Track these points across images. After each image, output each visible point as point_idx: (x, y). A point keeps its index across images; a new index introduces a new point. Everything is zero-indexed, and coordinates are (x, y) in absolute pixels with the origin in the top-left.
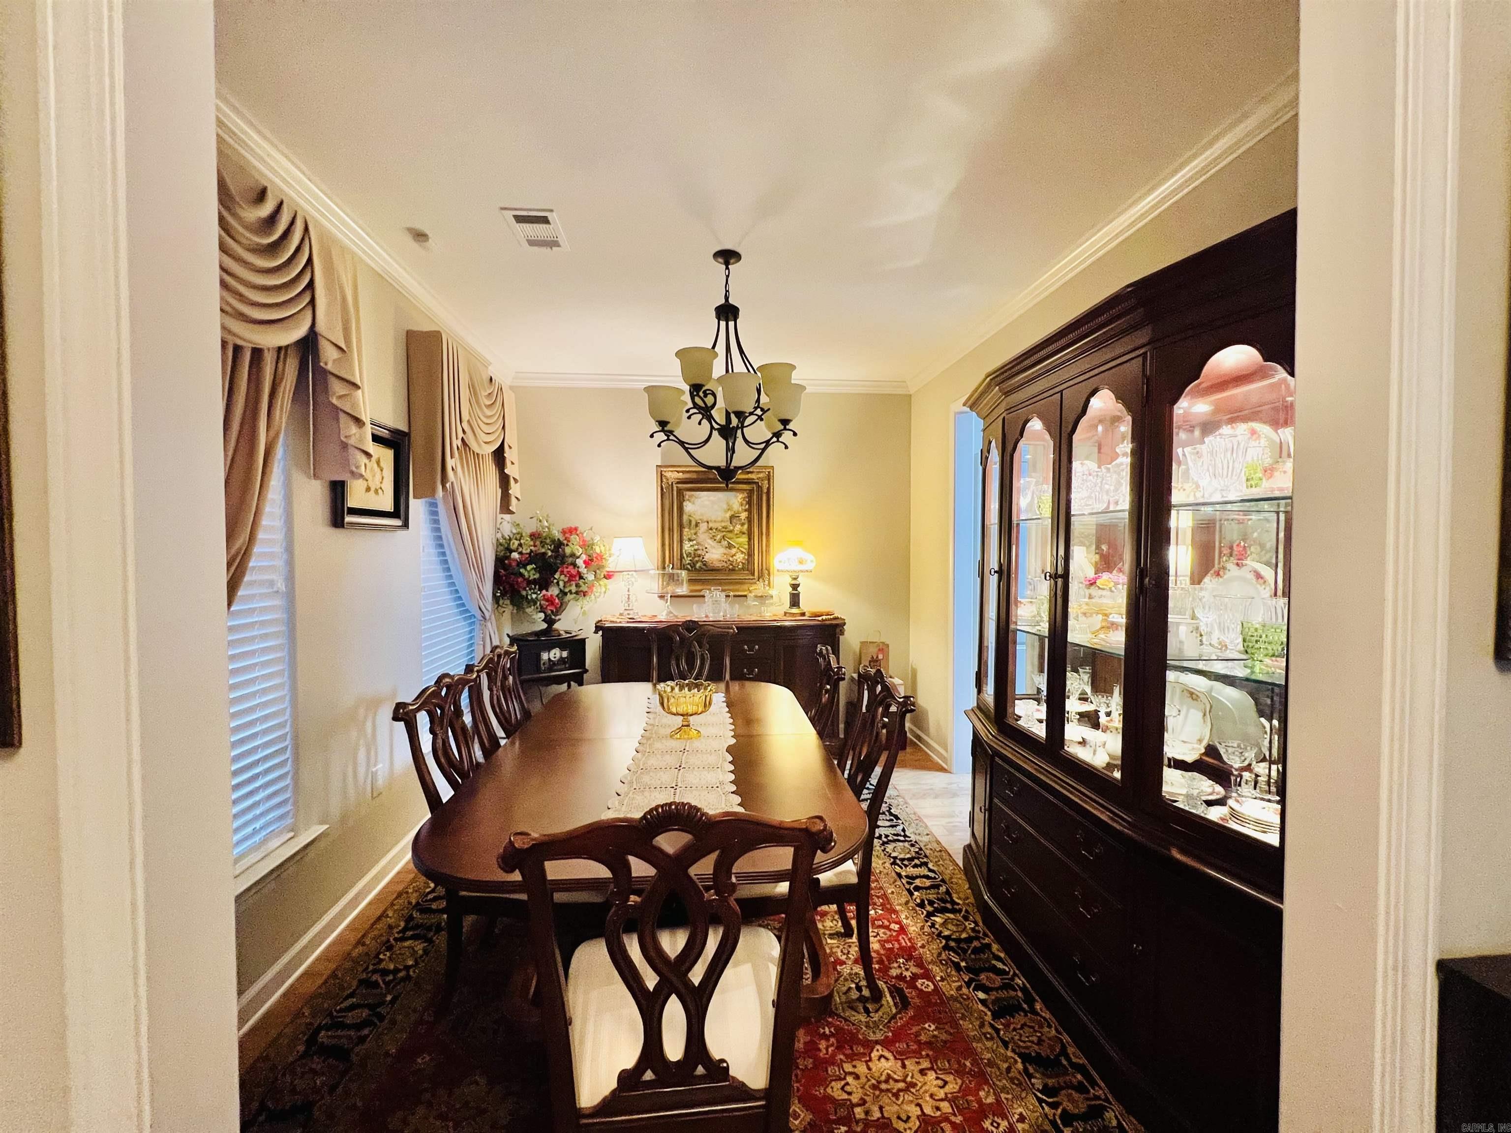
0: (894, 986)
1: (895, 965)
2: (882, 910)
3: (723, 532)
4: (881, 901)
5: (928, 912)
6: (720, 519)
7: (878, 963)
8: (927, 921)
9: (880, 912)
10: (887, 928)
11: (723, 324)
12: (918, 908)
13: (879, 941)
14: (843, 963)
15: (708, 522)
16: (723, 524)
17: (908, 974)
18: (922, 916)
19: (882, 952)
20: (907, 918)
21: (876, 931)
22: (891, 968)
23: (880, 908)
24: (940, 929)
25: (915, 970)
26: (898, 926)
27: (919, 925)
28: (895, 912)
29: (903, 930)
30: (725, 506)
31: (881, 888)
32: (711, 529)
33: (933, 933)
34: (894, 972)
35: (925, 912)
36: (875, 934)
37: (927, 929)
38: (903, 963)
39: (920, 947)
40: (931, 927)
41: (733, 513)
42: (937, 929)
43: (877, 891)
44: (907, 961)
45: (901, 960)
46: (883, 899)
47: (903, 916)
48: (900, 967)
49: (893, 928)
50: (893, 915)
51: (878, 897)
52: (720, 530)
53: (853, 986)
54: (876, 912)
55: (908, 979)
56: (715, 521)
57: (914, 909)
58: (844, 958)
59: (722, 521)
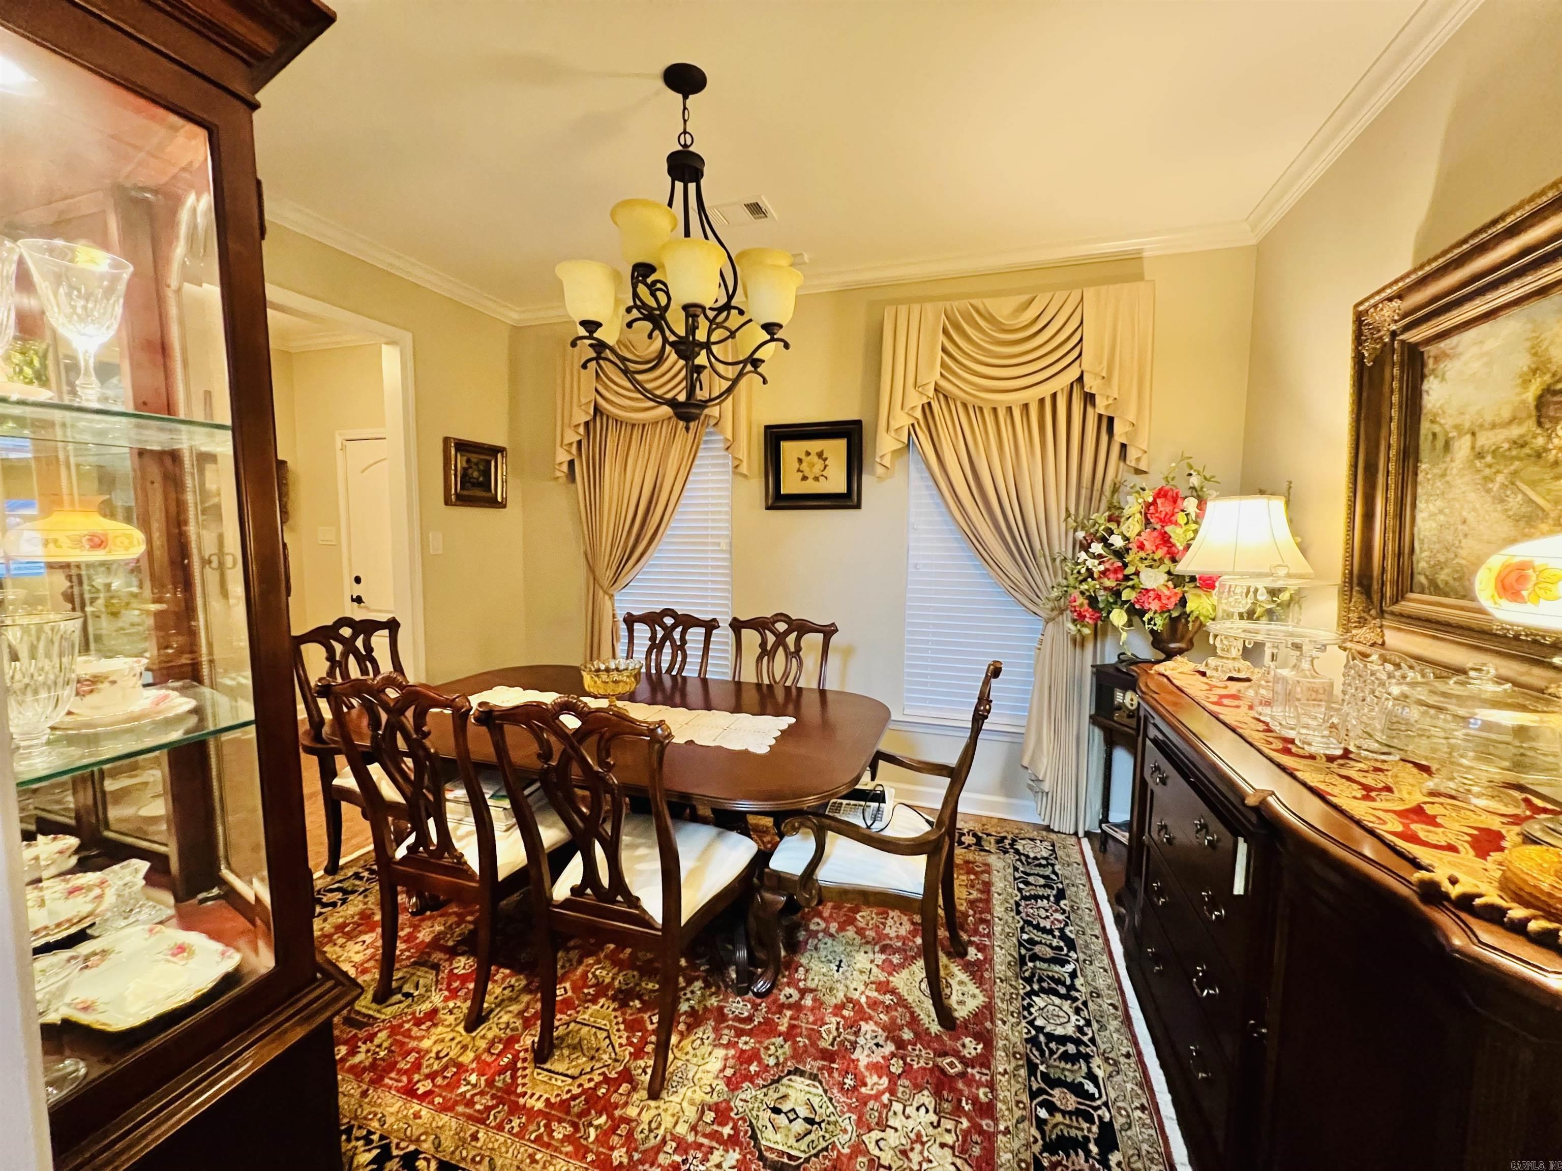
0: (372, 1025)
1: (385, 1045)
2: (463, 1094)
3: (1513, 458)
4: (478, 1107)
5: (391, 1157)
6: (1506, 414)
7: (409, 1030)
8: (382, 1137)
9: (463, 1089)
10: (432, 1076)
11: (679, 185)
12: (412, 1148)
13: (428, 1052)
14: (446, 999)
15: (1473, 434)
16: (1515, 432)
17: (363, 1048)
18: (395, 1141)
19: (413, 1044)
20: (417, 1116)
21: (445, 1060)
22: (389, 1037)
23: (468, 1095)
24: (353, 1143)
25: (357, 1059)
26: (420, 1092)
27: (390, 1120)
28: (444, 1108)
29: (410, 1092)
30: (1524, 362)
31: (500, 1128)
32: (1480, 456)
33: (360, 1127)
34: (383, 1035)
35: (395, 1152)
36: (441, 1055)
37: (375, 1124)
38: (377, 1053)
39: (368, 1090)
40: (370, 1133)
41: (1547, 378)
42: (358, 1139)
43: (500, 1117)
44: (375, 1059)
45: (382, 1054)
46: (478, 1111)
47: (424, 1112)
48: (379, 1046)
49: (426, 1083)
50: (441, 1100)
51: (488, 1109)
52: (1503, 456)
53: (416, 993)
54: (468, 1083)
55: (360, 1044)
56: (1493, 426)
57: (418, 1140)
58: (451, 1004)
59: (1511, 422)
